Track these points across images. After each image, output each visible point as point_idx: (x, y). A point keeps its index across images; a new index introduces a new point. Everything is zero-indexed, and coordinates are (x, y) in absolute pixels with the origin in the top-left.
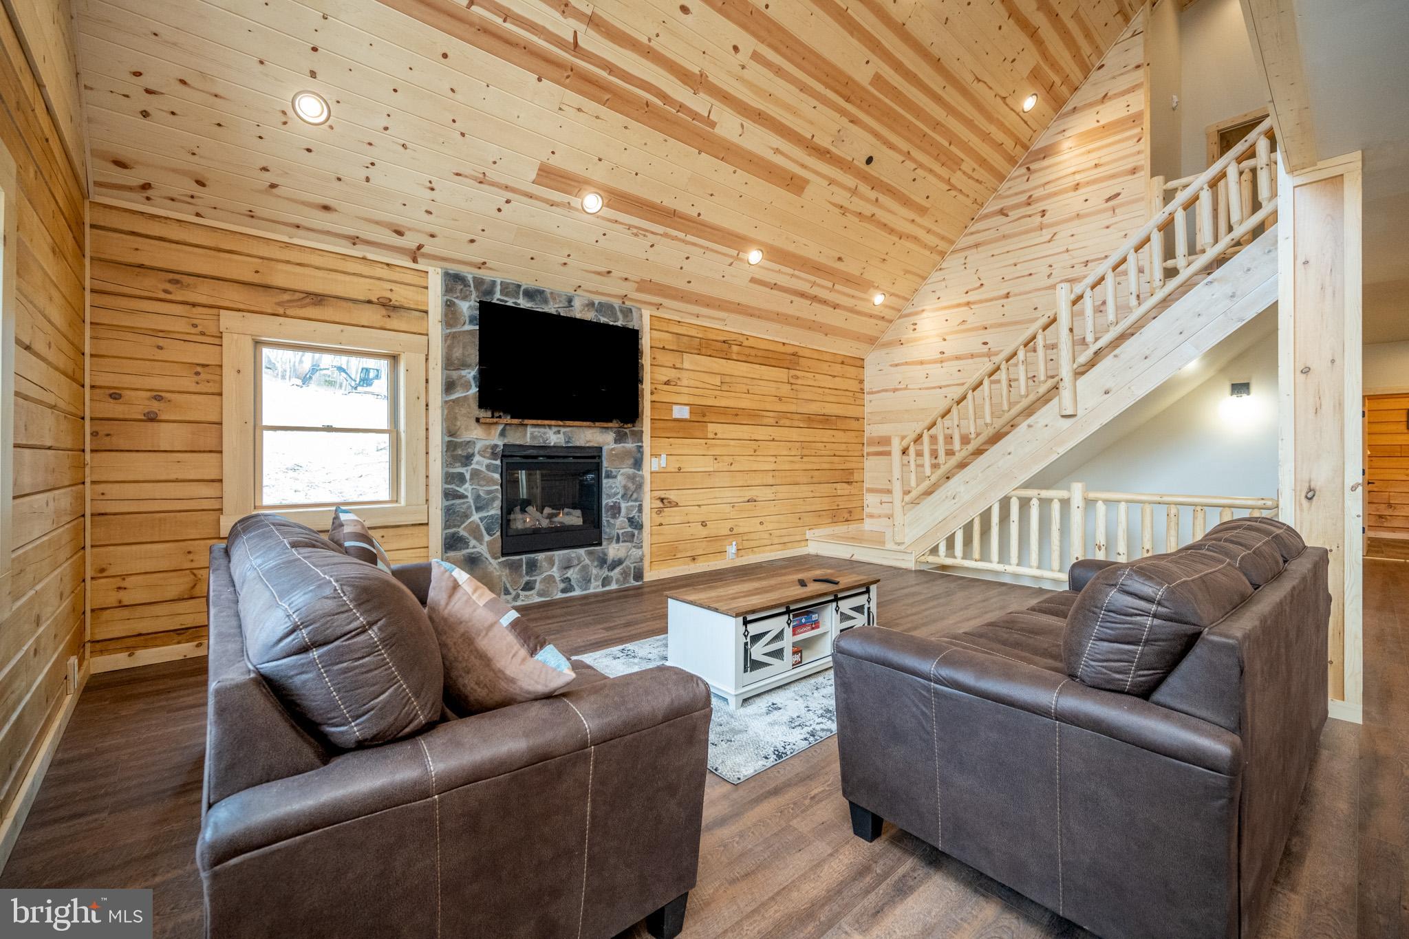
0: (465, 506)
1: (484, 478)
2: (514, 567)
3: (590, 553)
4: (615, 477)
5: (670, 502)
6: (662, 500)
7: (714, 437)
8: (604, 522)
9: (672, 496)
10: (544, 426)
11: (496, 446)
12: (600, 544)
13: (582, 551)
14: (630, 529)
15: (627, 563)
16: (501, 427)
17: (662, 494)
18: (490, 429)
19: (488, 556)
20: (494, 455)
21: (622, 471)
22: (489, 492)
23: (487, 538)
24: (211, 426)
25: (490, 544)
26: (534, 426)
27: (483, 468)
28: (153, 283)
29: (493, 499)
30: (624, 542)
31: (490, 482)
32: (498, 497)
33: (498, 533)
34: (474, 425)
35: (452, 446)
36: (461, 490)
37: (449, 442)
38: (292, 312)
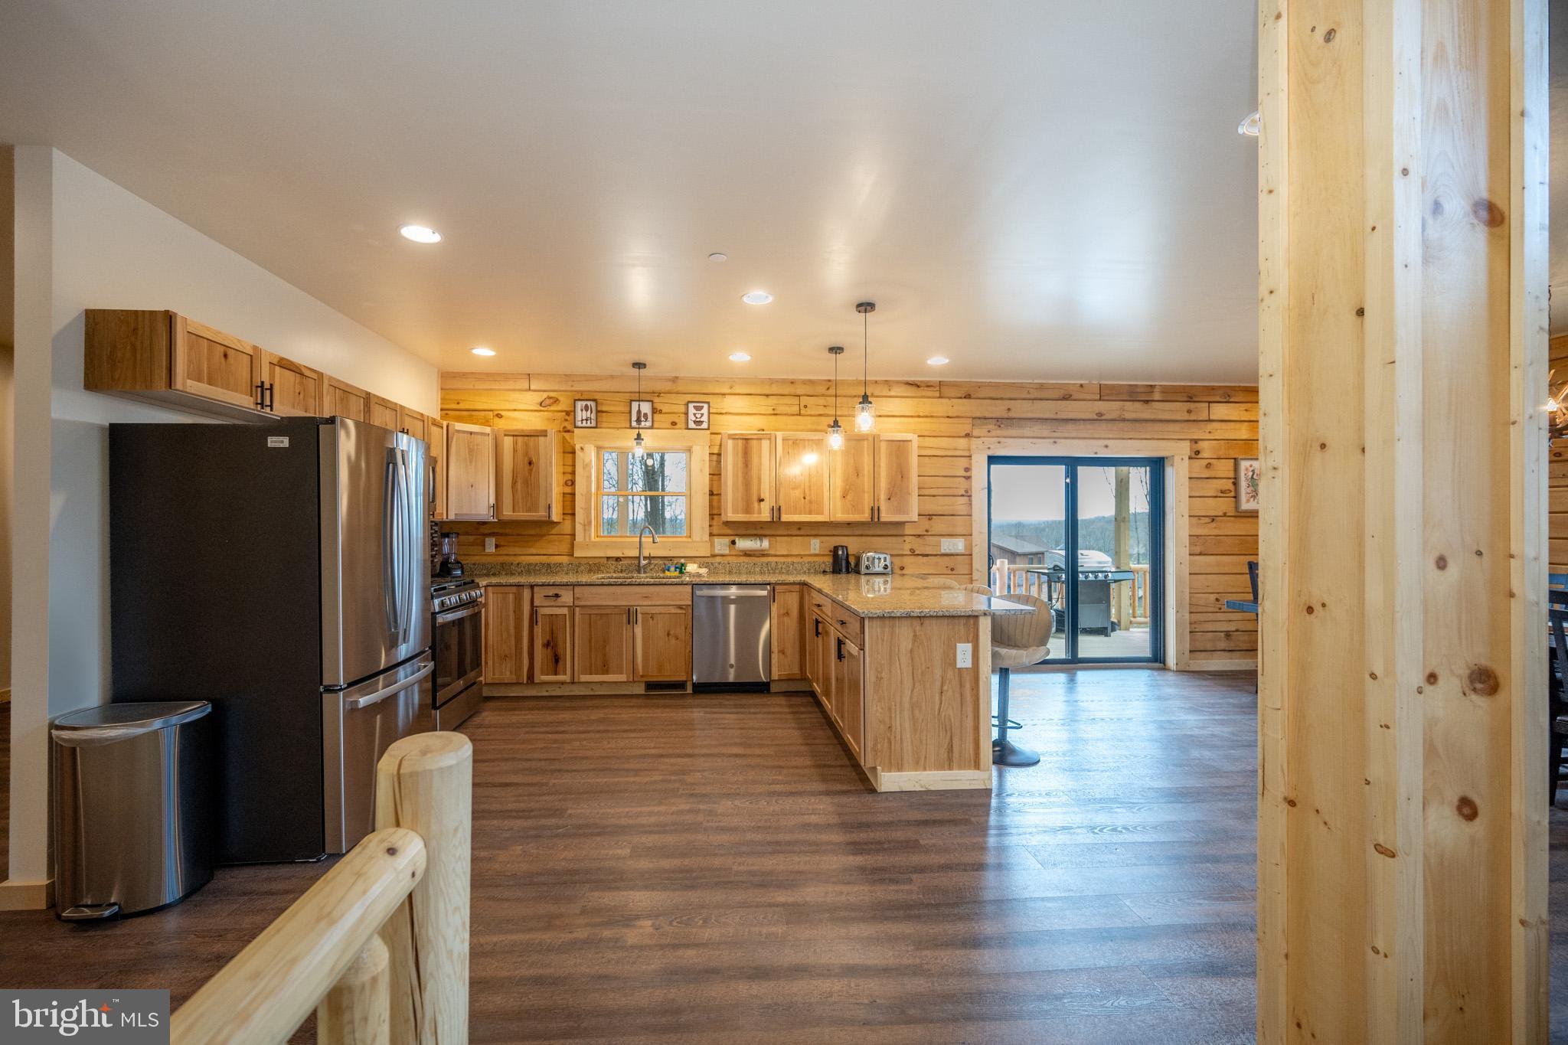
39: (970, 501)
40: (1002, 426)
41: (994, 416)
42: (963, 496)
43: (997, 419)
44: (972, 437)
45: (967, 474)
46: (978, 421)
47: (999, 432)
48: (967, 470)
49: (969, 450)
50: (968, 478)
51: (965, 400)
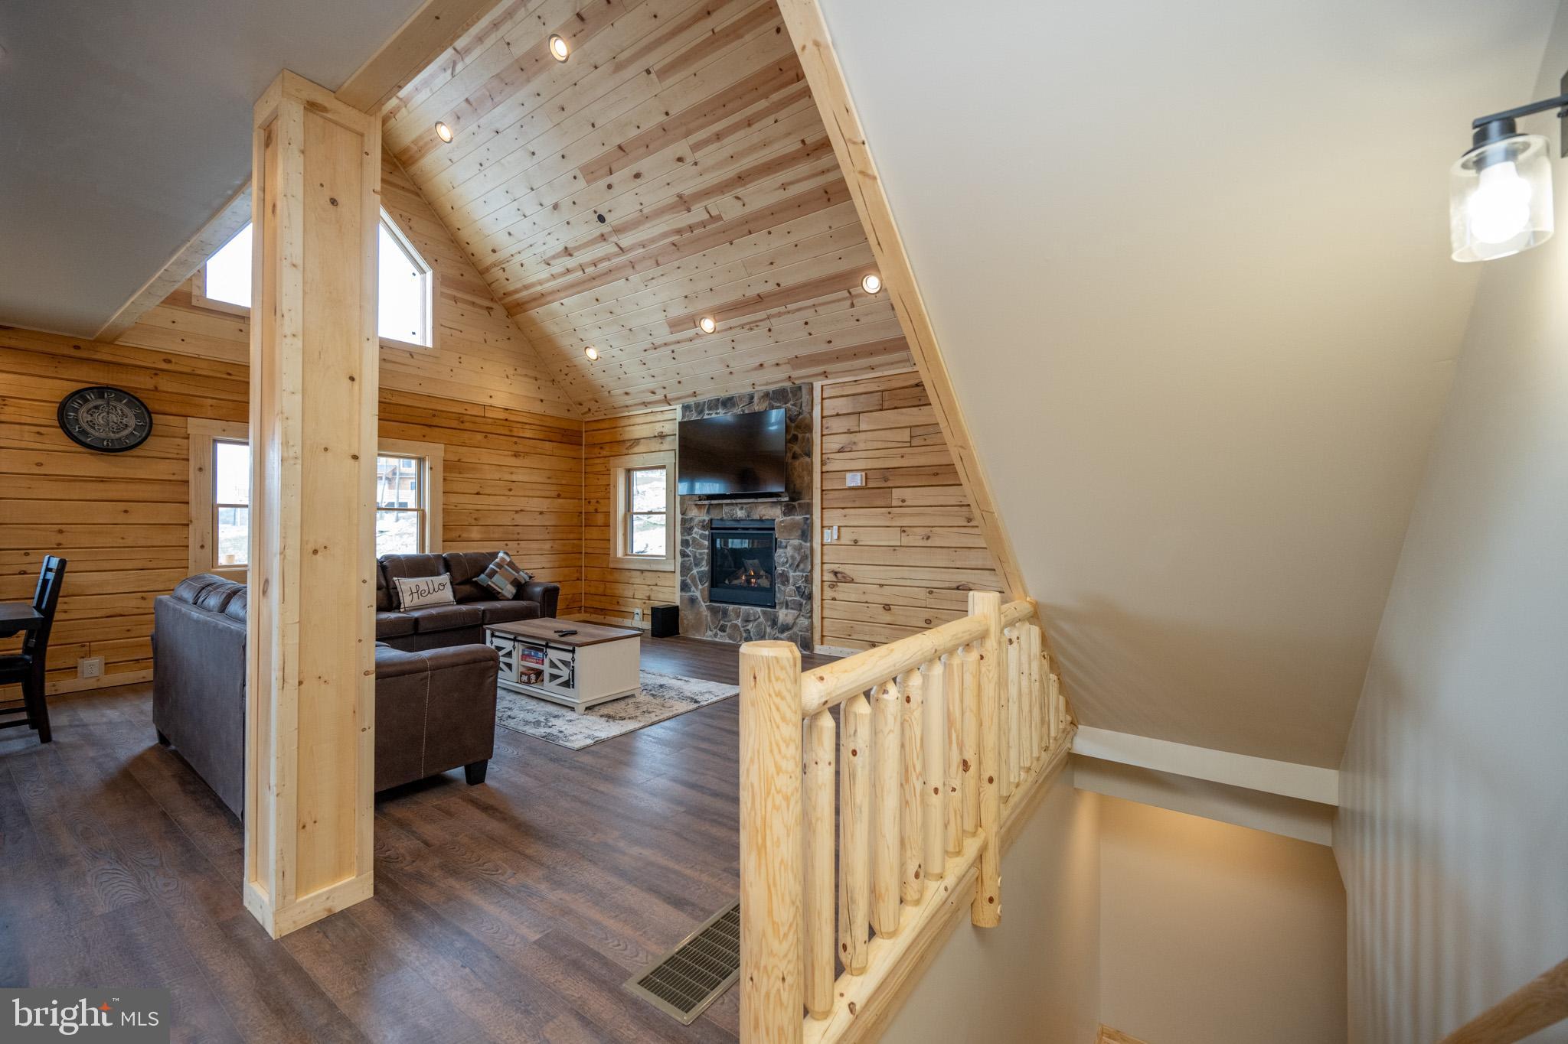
0: (689, 562)
2: (714, 611)
3: (764, 613)
4: (786, 547)
5: (844, 577)
6: (836, 573)
7: (901, 504)
8: (777, 589)
9: (847, 570)
10: (732, 504)
11: (704, 521)
12: (774, 607)
13: (759, 609)
14: (798, 598)
15: (795, 629)
16: (707, 506)
17: (835, 567)
18: (701, 508)
19: (701, 600)
20: (704, 528)
21: (792, 542)
22: (701, 554)
23: (700, 587)
24: (607, 514)
25: (702, 591)
26: (727, 504)
27: (698, 537)
28: (597, 450)
29: (702, 559)
30: (792, 609)
31: (701, 546)
32: (706, 557)
33: (706, 584)
34: (693, 507)
35: (684, 521)
36: (687, 551)
37: (682, 518)
38: (630, 451)
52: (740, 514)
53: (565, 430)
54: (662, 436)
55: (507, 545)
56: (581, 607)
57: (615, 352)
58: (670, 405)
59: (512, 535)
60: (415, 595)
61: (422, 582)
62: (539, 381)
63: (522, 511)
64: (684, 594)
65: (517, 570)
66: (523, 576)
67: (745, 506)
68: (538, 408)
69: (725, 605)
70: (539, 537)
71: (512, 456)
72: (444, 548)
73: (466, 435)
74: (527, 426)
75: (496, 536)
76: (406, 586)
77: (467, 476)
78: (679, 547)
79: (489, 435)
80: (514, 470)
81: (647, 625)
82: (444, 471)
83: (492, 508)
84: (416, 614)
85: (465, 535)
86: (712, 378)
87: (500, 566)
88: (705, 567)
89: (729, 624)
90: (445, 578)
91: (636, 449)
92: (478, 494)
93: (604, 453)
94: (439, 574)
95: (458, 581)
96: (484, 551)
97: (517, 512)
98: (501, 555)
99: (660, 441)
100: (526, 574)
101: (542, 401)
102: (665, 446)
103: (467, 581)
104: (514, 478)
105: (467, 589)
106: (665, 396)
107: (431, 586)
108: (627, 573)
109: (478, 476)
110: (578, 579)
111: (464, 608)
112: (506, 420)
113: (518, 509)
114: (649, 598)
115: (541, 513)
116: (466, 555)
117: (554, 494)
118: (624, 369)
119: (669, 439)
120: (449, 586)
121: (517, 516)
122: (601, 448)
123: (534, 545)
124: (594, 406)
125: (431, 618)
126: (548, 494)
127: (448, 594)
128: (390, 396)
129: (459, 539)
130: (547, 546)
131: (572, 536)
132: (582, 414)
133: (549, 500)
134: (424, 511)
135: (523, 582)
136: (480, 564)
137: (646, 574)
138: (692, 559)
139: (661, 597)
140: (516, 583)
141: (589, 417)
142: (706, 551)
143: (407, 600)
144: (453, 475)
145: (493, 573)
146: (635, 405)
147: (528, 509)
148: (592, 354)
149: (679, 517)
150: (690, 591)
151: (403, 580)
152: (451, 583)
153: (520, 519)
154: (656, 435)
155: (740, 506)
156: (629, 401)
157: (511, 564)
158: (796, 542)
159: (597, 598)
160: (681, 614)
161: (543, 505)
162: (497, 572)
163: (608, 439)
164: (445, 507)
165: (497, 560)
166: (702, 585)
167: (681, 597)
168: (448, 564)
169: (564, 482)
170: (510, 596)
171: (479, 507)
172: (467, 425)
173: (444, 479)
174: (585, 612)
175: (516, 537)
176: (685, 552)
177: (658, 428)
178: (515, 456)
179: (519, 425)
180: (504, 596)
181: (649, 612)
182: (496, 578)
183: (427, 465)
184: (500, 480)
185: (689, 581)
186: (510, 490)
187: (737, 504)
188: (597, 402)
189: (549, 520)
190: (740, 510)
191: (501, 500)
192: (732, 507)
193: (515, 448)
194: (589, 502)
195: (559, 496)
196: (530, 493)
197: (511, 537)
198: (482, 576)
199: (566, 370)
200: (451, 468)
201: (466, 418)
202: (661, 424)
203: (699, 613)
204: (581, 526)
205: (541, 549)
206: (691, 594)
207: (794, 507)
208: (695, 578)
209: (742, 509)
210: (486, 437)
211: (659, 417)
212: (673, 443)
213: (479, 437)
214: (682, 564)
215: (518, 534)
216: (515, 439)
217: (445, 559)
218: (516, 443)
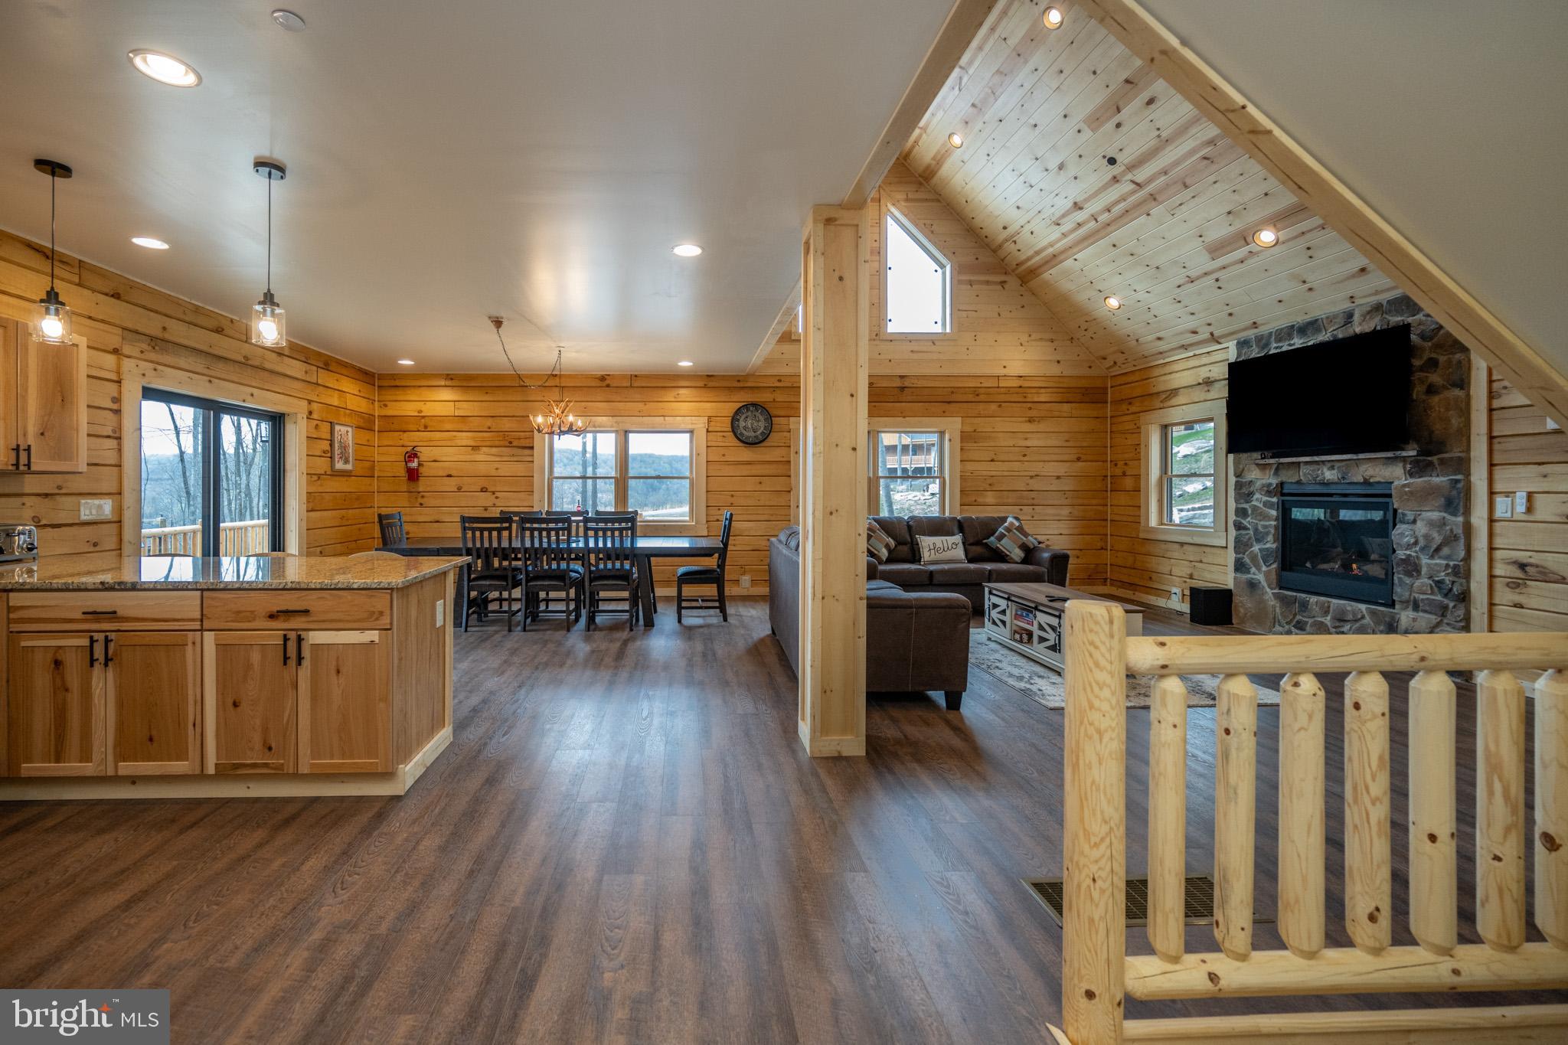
0: (1247, 537)
1: (1261, 514)
2: (1285, 601)
3: (1375, 613)
4: (1415, 522)
5: (1542, 573)
6: (1521, 566)
8: (1397, 581)
9: (1551, 562)
11: (1270, 484)
12: (1391, 606)
13: (1361, 606)
14: (1438, 597)
16: (1275, 466)
17: (1521, 557)
19: (1265, 585)
20: (1271, 493)
21: (1426, 515)
22: (1265, 527)
23: (1264, 569)
24: (1137, 477)
25: (1267, 575)
26: (1306, 463)
27: (1261, 505)
28: (1124, 407)
29: (1267, 534)
30: (1425, 611)
31: (1266, 517)
32: (1273, 531)
33: (1274, 566)
34: (1253, 467)
35: (1239, 486)
36: (1245, 522)
37: (1236, 482)
38: (1166, 404)
39: (120, 444)
40: (157, 348)
41: (147, 332)
42: (108, 437)
43: (152, 338)
44: (120, 354)
45: (115, 407)
46: (131, 335)
47: (153, 356)
48: (117, 400)
49: (118, 373)
50: (118, 412)
51: (113, 300)
52: (1329, 475)
53: (1086, 389)
54: (1208, 383)
55: (1021, 510)
56: (1106, 579)
57: (1141, 295)
58: (1220, 343)
59: (1027, 499)
60: (933, 551)
61: (939, 540)
62: (1056, 343)
63: (1037, 476)
64: (1238, 575)
65: (1026, 535)
66: (1031, 541)
67: (1337, 465)
68: (1055, 370)
69: (1303, 595)
70: (1056, 502)
71: (1026, 422)
72: (961, 512)
73: (981, 406)
74: (1043, 390)
75: (1010, 501)
76: (926, 542)
77: (981, 444)
78: (1232, 517)
79: (1003, 404)
80: (1029, 435)
81: (1186, 608)
82: (962, 442)
83: (1006, 474)
84: (932, 568)
85: (981, 500)
86: (1280, 301)
87: (1008, 530)
88: (1271, 544)
89: (1310, 621)
90: (958, 538)
91: (1174, 402)
92: (992, 461)
93: (1133, 409)
94: (953, 535)
95: (971, 541)
96: (996, 515)
97: (1032, 477)
98: (1010, 520)
99: (1206, 389)
100: (1036, 539)
101: (1058, 362)
102: (1213, 394)
103: (978, 543)
104: (1028, 443)
105: (977, 550)
106: (1212, 334)
107: (945, 545)
108: (1163, 546)
109: (992, 444)
110: (1102, 549)
111: (972, 566)
112: (1020, 387)
113: (1033, 474)
114: (1191, 577)
115: (1058, 477)
116: (977, 518)
117: (1074, 457)
118: (1153, 312)
119: (1217, 385)
120: (961, 545)
121: (1031, 481)
122: (1130, 404)
123: (1050, 511)
124: (1120, 359)
125: (942, 572)
126: (1066, 458)
127: (960, 553)
128: (916, 381)
129: (976, 504)
130: (1065, 511)
131: (1094, 502)
132: (1107, 369)
133: (1068, 464)
134: (944, 479)
135: (1032, 547)
136: (990, 527)
137: (1186, 547)
138: (1251, 532)
139: (1208, 576)
140: (1024, 547)
141: (1116, 371)
142: (1273, 523)
143: (926, 555)
144: (970, 445)
145: (1001, 537)
146: (1173, 350)
147: (1043, 474)
148: (1113, 302)
149: (1232, 480)
150: (1249, 573)
151: (923, 538)
152: (964, 543)
153: (1035, 484)
154: (1201, 381)
155: (1329, 465)
156: (1163, 346)
157: (1020, 529)
158: (1435, 515)
159: (1125, 571)
160: (1236, 599)
161: (1061, 469)
162: (1005, 535)
163: (1138, 392)
164: (963, 474)
165: (1006, 524)
166: (1267, 566)
167: (1235, 578)
168: (961, 526)
169: (1085, 444)
170: (1018, 559)
171: (993, 473)
172: (982, 398)
173: (961, 449)
174: (1112, 585)
175: (1030, 502)
176: (1241, 523)
177: (1204, 373)
178: (1030, 421)
179: (1034, 391)
180: (1011, 558)
181: (1187, 592)
182: (1003, 542)
183: (947, 437)
184: (1014, 446)
185: (1247, 560)
186: (1025, 455)
187: (1323, 462)
188: (1123, 353)
189: (1067, 485)
190: (1329, 469)
191: (1016, 466)
192: (1316, 467)
193: (1033, 413)
194: (1116, 465)
195: (1079, 459)
196: (1046, 458)
197: (1025, 501)
198: (992, 539)
199: (1084, 326)
200: (967, 438)
201: (982, 391)
202: (1207, 368)
203: (1261, 602)
204: (1107, 491)
205: (1058, 515)
206: (1249, 576)
207: (1430, 464)
208: (1256, 556)
209: (1332, 468)
210: (1000, 406)
211: (1205, 360)
212: (1222, 391)
213: (994, 407)
214: (1236, 538)
215: (1033, 499)
216: (1029, 405)
217: (959, 521)
218: (1030, 409)
